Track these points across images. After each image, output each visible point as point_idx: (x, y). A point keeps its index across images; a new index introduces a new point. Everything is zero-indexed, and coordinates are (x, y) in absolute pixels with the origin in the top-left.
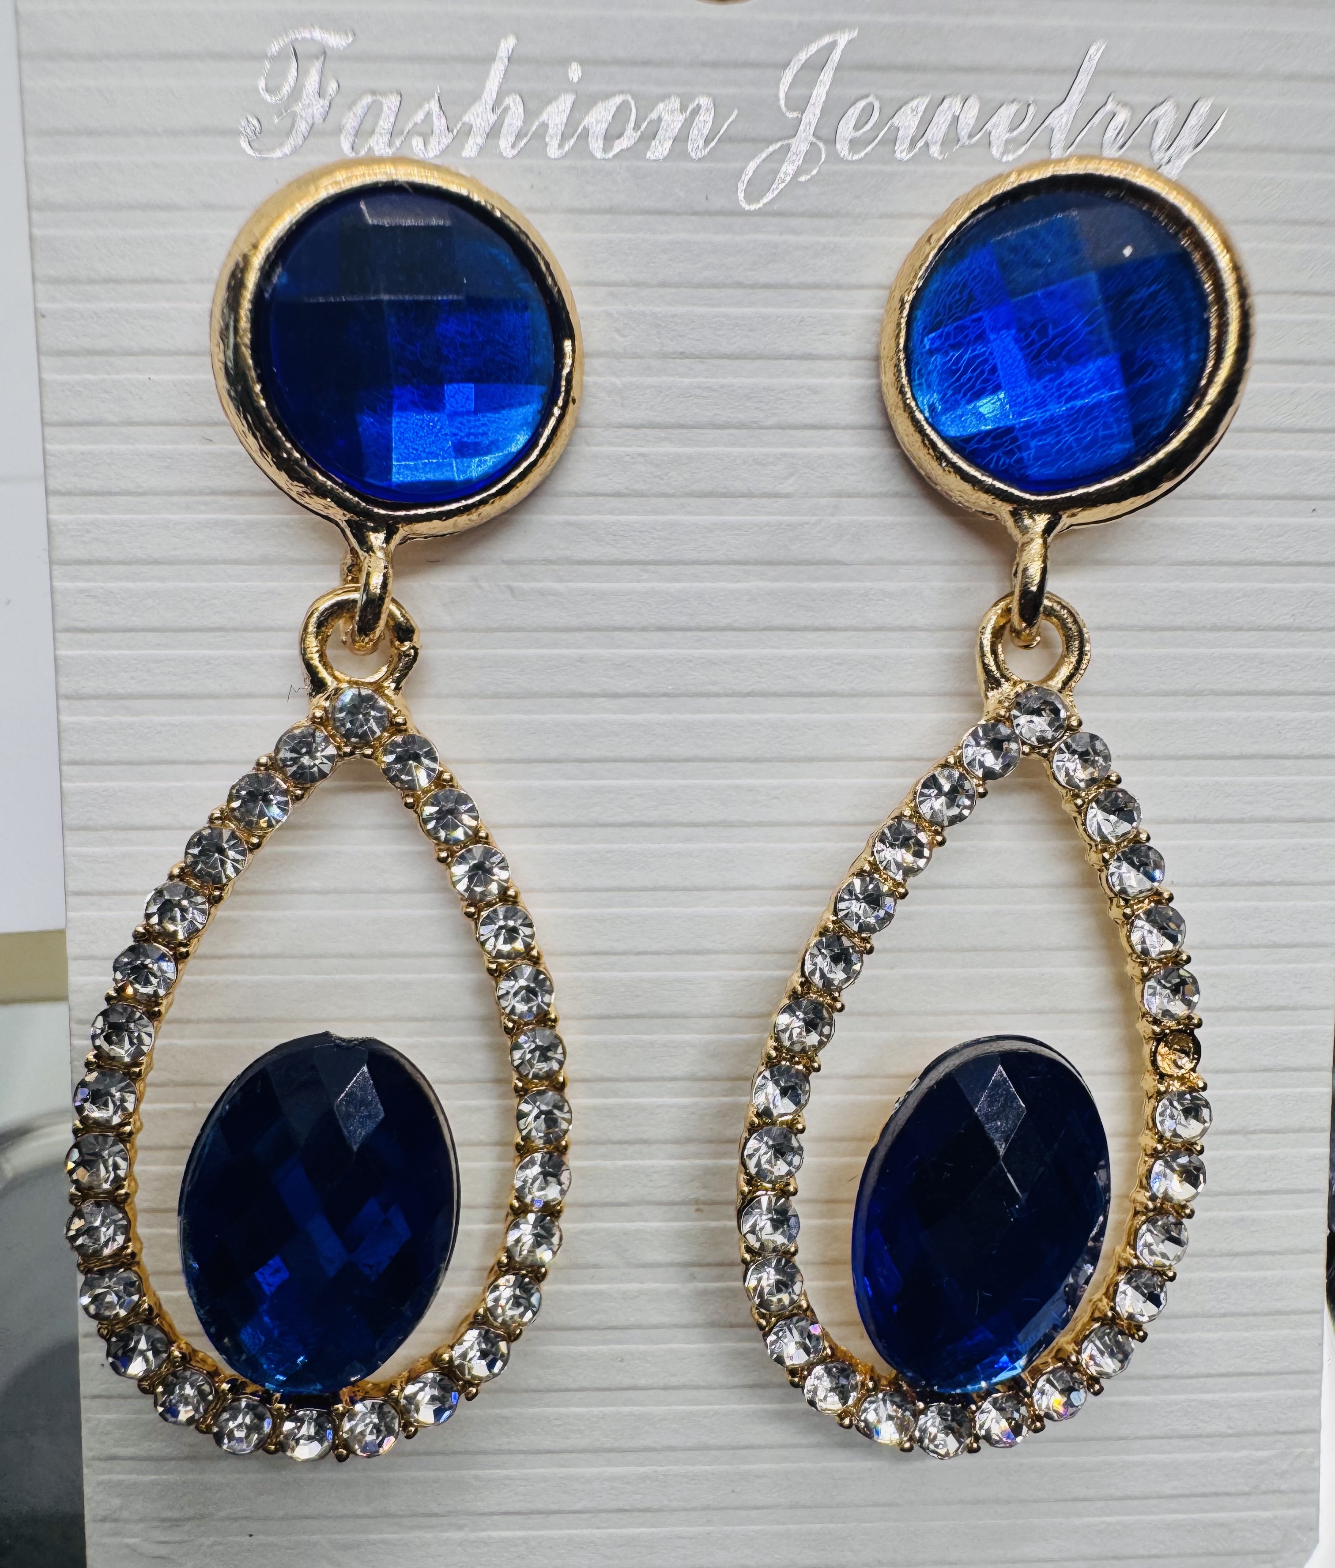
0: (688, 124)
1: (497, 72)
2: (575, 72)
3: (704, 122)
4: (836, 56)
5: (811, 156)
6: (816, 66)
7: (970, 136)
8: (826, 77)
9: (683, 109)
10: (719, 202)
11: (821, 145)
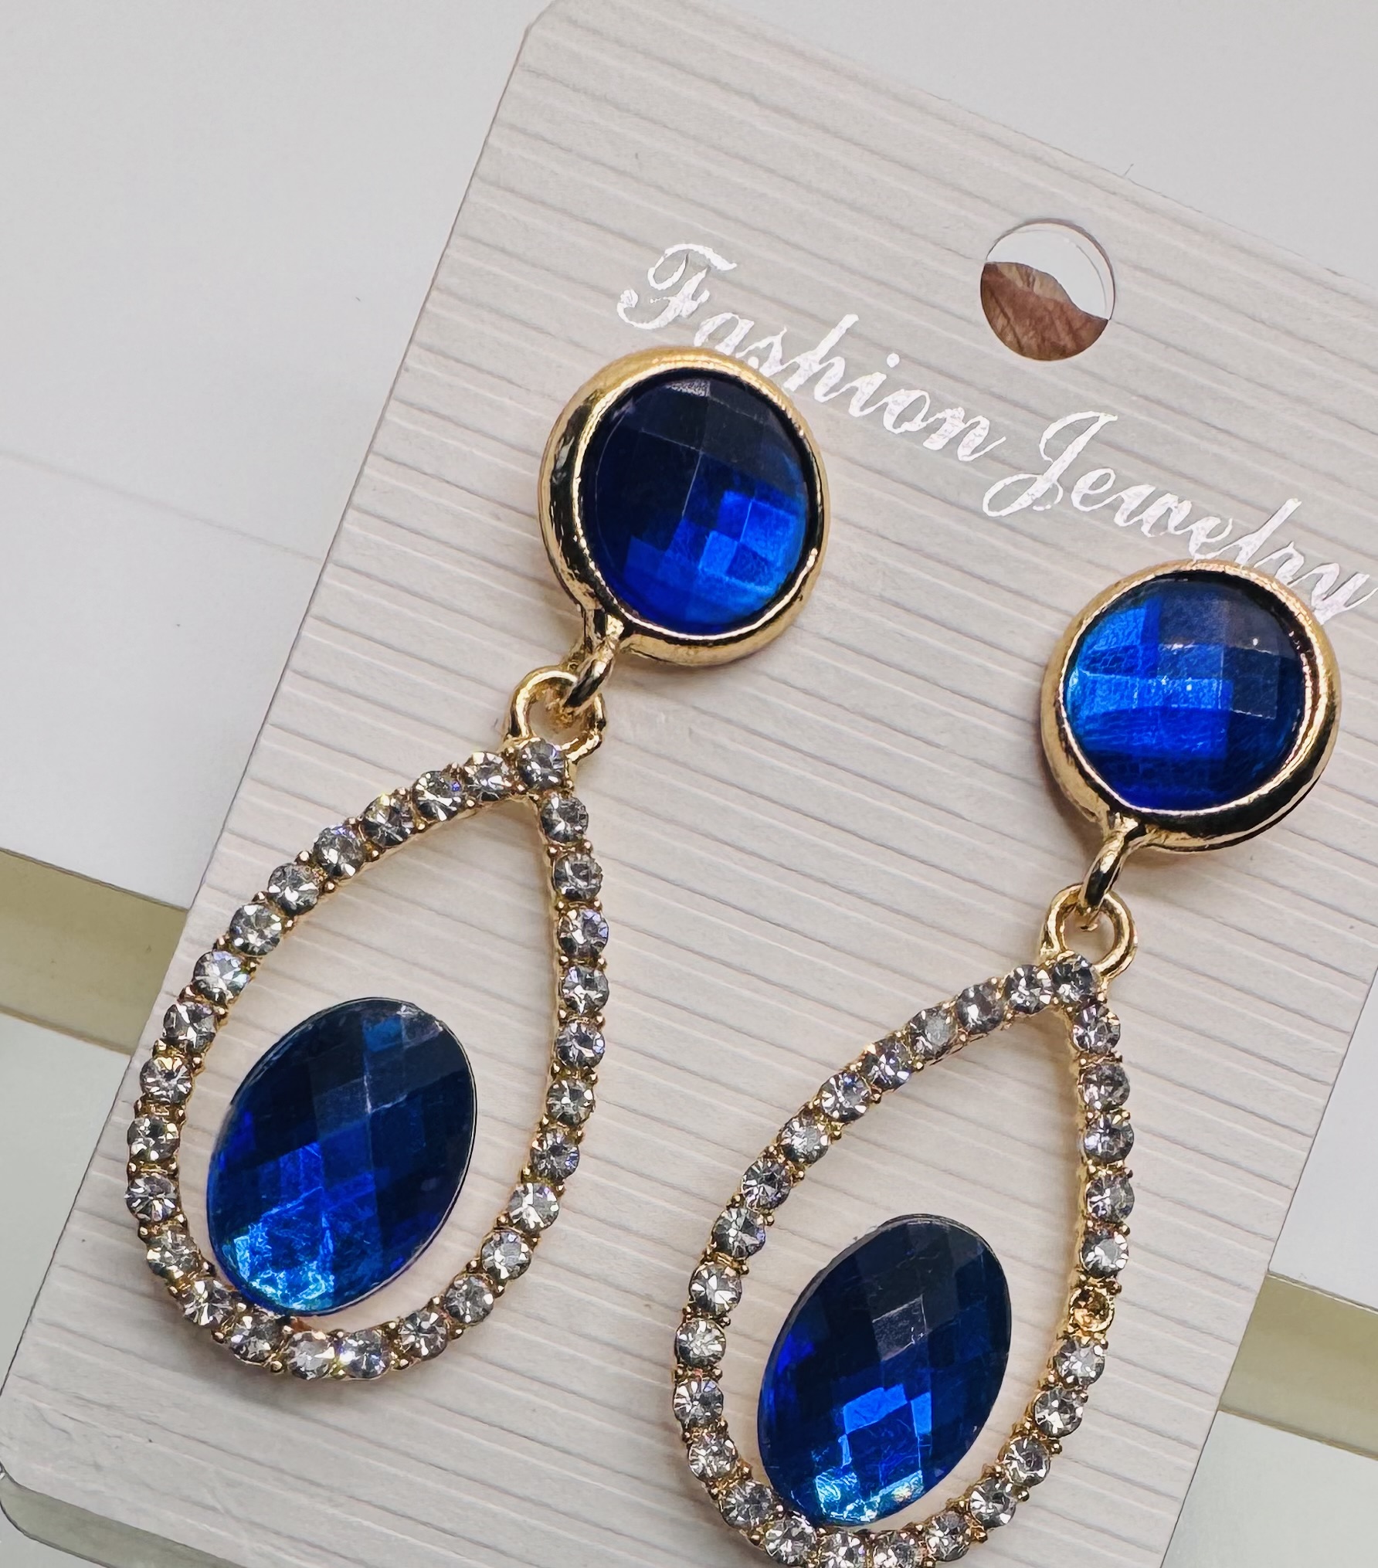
0: (964, 433)
1: (833, 337)
2: (893, 360)
3: (976, 437)
4: (1094, 429)
5: (1051, 493)
6: (1078, 429)
7: (1176, 528)
8: (1082, 441)
9: (965, 421)
10: (966, 499)
11: (1061, 490)
